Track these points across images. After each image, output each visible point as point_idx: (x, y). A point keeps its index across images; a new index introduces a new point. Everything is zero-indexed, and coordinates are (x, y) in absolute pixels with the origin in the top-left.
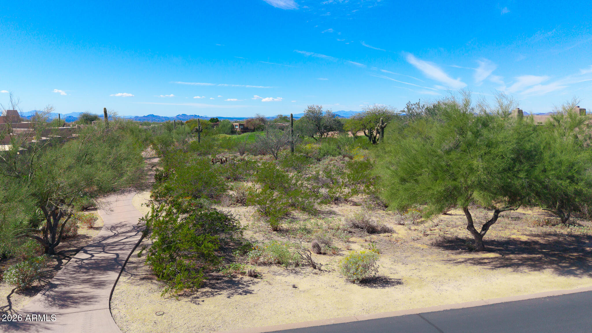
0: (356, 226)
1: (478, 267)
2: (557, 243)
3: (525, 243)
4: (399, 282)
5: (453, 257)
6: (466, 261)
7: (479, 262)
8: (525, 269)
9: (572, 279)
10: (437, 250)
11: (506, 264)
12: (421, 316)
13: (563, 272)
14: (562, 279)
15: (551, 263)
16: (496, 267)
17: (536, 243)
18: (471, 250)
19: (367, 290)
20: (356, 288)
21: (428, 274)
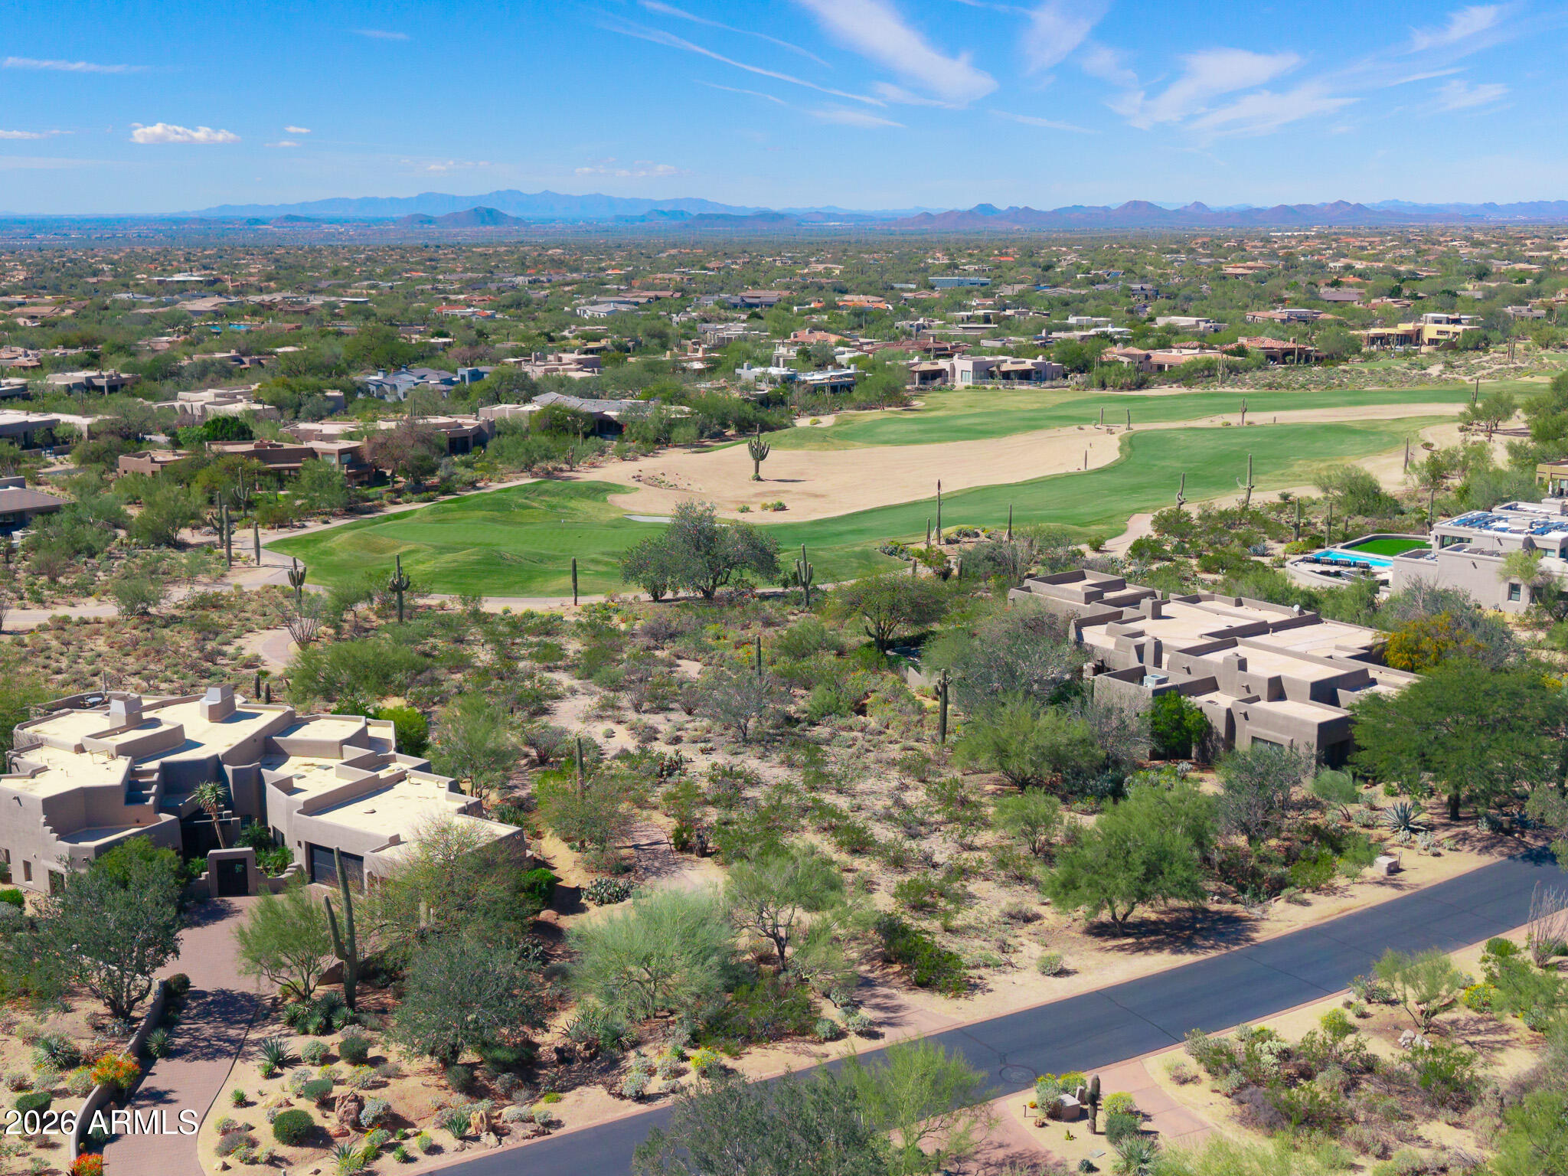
0: (1012, 917)
1: (1122, 954)
2: (1178, 919)
3: (1154, 923)
4: (1075, 972)
5: (1103, 944)
6: (1113, 948)
7: (1121, 948)
8: (1152, 952)
9: (1180, 956)
10: (1090, 938)
11: (1140, 948)
12: (1097, 992)
13: (1177, 951)
14: (1174, 957)
15: (1170, 943)
16: (1134, 952)
17: (1162, 922)
18: (1114, 936)
19: (1058, 980)
20: (1051, 979)
21: (1091, 963)
